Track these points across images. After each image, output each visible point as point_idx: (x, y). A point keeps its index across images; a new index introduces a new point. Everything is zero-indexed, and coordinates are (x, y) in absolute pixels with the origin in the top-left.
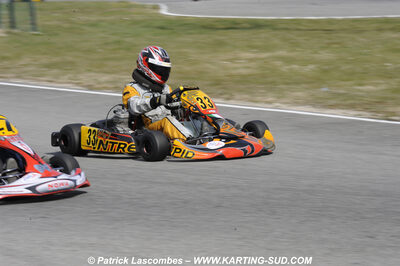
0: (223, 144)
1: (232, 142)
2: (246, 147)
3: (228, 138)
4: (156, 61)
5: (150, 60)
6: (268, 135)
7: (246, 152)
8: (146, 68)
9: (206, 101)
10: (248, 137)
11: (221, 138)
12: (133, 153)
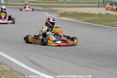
0: (61, 42)
1: (64, 42)
2: (67, 43)
3: (63, 40)
4: (51, 21)
5: (50, 21)
6: (75, 40)
7: (67, 44)
8: (49, 22)
9: (60, 31)
10: (69, 41)
11: (61, 40)
12: (40, 43)
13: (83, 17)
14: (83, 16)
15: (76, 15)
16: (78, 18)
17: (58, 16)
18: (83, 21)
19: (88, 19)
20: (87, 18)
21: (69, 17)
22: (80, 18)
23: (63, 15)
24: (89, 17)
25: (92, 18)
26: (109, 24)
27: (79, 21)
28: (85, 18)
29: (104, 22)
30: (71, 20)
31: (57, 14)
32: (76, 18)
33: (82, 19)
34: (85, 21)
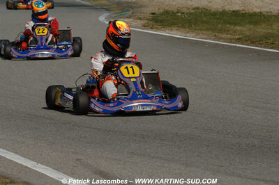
14: (229, 24)
15: (205, 19)
16: (213, 31)
17: (145, 26)
19: (248, 33)
20: (246, 29)
21: (183, 27)
22: (221, 31)
23: (161, 22)
24: (252, 27)
25: (262, 30)
28: (238, 28)
31: (140, 19)
32: (207, 30)
33: (227, 31)
34: (238, 40)
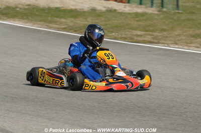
13: (58, 19)
18: (59, 29)
26: (123, 36)
27: (50, 28)
29: (112, 32)
30: (28, 26)
